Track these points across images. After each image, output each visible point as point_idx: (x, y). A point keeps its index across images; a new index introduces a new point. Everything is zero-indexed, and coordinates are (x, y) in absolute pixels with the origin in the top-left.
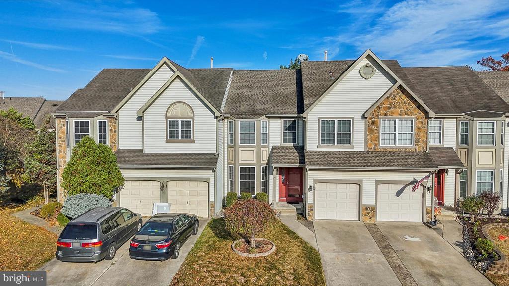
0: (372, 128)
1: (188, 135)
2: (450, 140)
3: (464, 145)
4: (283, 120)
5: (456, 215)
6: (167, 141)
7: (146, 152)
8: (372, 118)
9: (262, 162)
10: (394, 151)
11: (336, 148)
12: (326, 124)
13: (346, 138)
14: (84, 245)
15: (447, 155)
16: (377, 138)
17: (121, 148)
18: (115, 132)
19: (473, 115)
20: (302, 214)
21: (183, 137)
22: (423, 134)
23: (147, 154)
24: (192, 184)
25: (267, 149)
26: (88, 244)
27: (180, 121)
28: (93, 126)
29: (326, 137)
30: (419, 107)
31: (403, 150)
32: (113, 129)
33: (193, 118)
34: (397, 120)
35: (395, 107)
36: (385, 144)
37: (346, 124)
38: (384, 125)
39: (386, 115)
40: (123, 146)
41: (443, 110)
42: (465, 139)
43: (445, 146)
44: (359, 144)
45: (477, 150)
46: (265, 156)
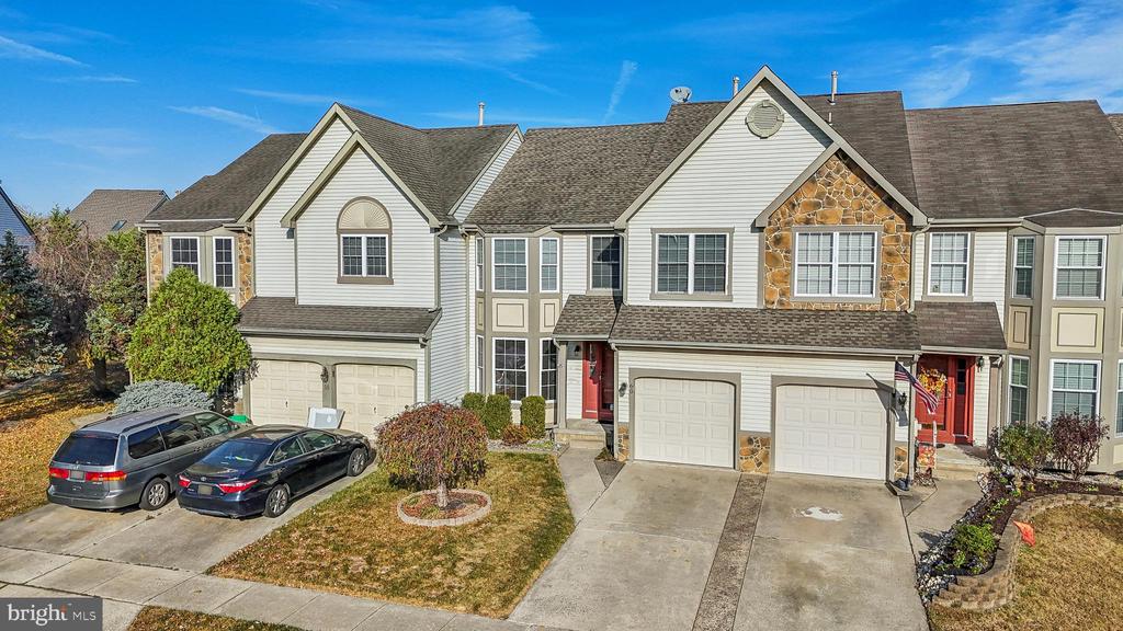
0: (775, 255)
1: (379, 268)
2: (990, 284)
3: (1024, 297)
4: (592, 236)
5: (987, 470)
6: (340, 281)
7: (301, 302)
9: (542, 329)
10: (829, 307)
11: (691, 300)
12: (670, 243)
13: (714, 276)
14: (90, 476)
15: (972, 320)
16: (787, 276)
17: (259, 294)
18: (249, 261)
19: (1045, 222)
20: (610, 446)
21: (370, 271)
22: (902, 269)
23: (303, 306)
24: (384, 371)
25: (556, 301)
26: (96, 474)
27: (364, 237)
28: (204, 250)
29: (669, 275)
30: (890, 202)
31: (851, 307)
32: (245, 254)
33: (389, 231)
34: (836, 235)
35: (830, 203)
36: (804, 293)
37: (714, 245)
38: (805, 246)
39: (808, 222)
40: (265, 289)
41: (971, 211)
42: (1025, 282)
43: (976, 299)
44: (744, 290)
45: (1055, 311)
46: (550, 317)
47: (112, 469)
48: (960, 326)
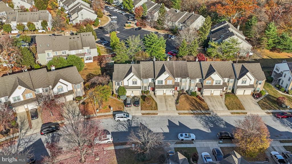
0: (166, 82)
2: (179, 81)
4: (151, 78)
5: (178, 92)
6: (132, 84)
7: (129, 86)
8: (166, 80)
11: (160, 84)
12: (159, 81)
15: (178, 83)
17: (125, 85)
19: (182, 78)
20: (154, 94)
21: (135, 84)
24: (137, 91)
25: (149, 83)
27: (135, 81)
31: (171, 85)
32: (123, 83)
36: (168, 84)
37: (162, 81)
38: (168, 81)
41: (178, 77)
45: (182, 83)
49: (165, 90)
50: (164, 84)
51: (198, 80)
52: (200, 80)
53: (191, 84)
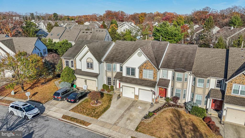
0: (141, 72)
1: (92, 67)
2: (170, 77)
3: (173, 80)
4: (120, 64)
5: (166, 102)
6: (87, 68)
7: (82, 70)
8: (141, 68)
9: (113, 76)
10: (147, 79)
11: (131, 76)
12: (128, 69)
13: (133, 74)
15: (166, 82)
16: (142, 75)
17: (77, 68)
18: (75, 64)
19: (176, 71)
22: (156, 76)
27: (90, 63)
28: (70, 62)
29: (128, 73)
31: (150, 80)
33: (93, 63)
34: (148, 70)
36: (144, 77)
37: (133, 70)
38: (144, 71)
39: (145, 68)
41: (168, 67)
42: (174, 78)
43: (168, 79)
45: (176, 82)
46: (114, 74)
47: (60, 97)
48: (164, 83)
49: (137, 87)
50: (137, 76)
51: (213, 83)
52: (219, 84)
53: (196, 89)
